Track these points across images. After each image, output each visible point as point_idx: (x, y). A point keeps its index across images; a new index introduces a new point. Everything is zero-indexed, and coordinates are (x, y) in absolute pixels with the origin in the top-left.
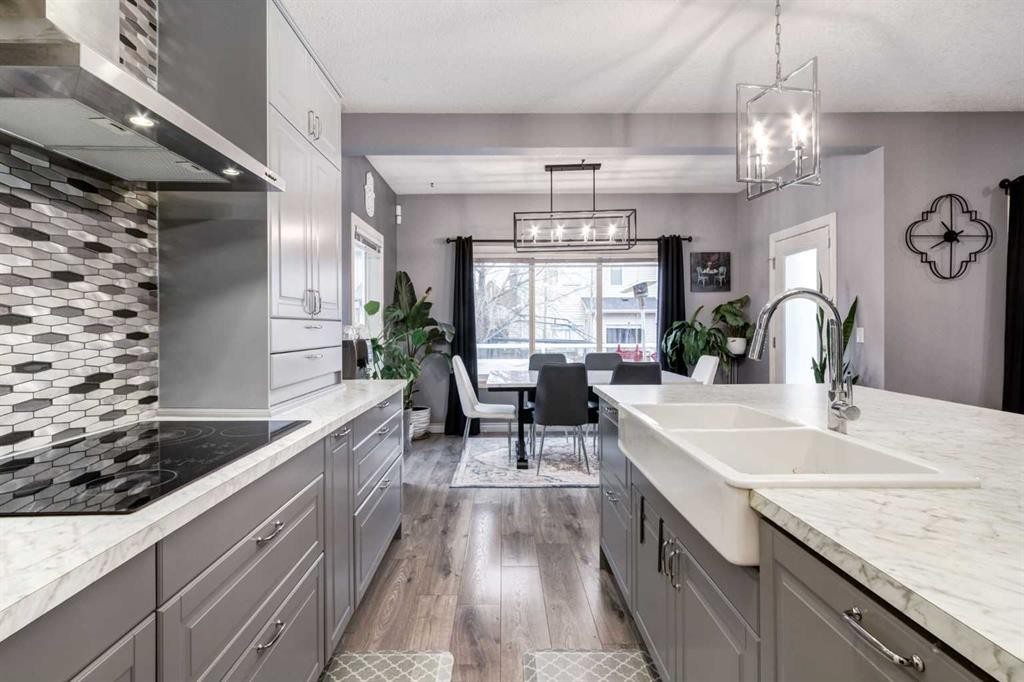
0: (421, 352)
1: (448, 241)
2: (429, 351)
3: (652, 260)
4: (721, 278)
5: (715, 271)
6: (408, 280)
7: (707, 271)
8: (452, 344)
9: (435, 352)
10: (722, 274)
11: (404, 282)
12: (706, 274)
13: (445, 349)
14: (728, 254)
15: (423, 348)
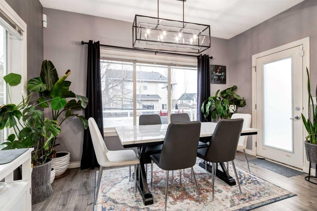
0: (63, 115)
1: (83, 43)
2: (68, 115)
3: (195, 67)
4: (222, 77)
5: (220, 74)
6: (52, 66)
7: (217, 74)
8: (86, 110)
9: (73, 115)
10: (223, 76)
11: (49, 68)
12: (217, 75)
13: (81, 113)
14: (225, 67)
15: (65, 112)
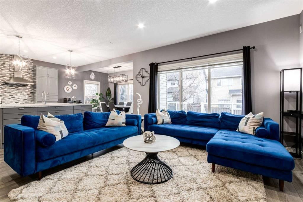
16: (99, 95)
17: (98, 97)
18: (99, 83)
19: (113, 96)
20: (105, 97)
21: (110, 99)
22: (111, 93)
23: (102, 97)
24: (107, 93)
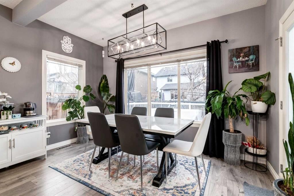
1: (116, 61)
4: (251, 62)
5: (247, 59)
7: (240, 59)
14: (257, 46)
16: (84, 91)
17: (82, 93)
18: (83, 63)
19: (113, 92)
20: (96, 95)
21: (107, 98)
22: (110, 86)
23: (91, 94)
24: (101, 85)
